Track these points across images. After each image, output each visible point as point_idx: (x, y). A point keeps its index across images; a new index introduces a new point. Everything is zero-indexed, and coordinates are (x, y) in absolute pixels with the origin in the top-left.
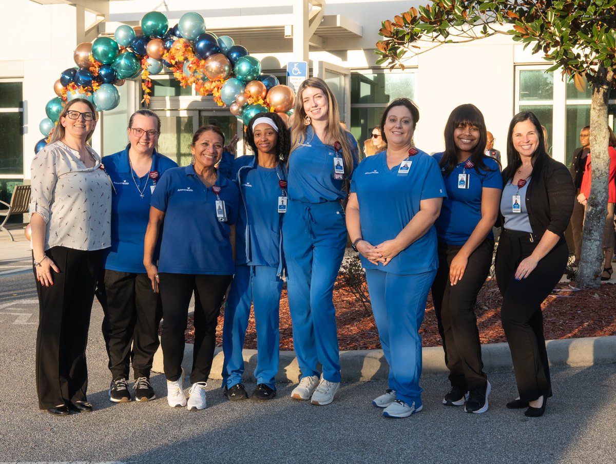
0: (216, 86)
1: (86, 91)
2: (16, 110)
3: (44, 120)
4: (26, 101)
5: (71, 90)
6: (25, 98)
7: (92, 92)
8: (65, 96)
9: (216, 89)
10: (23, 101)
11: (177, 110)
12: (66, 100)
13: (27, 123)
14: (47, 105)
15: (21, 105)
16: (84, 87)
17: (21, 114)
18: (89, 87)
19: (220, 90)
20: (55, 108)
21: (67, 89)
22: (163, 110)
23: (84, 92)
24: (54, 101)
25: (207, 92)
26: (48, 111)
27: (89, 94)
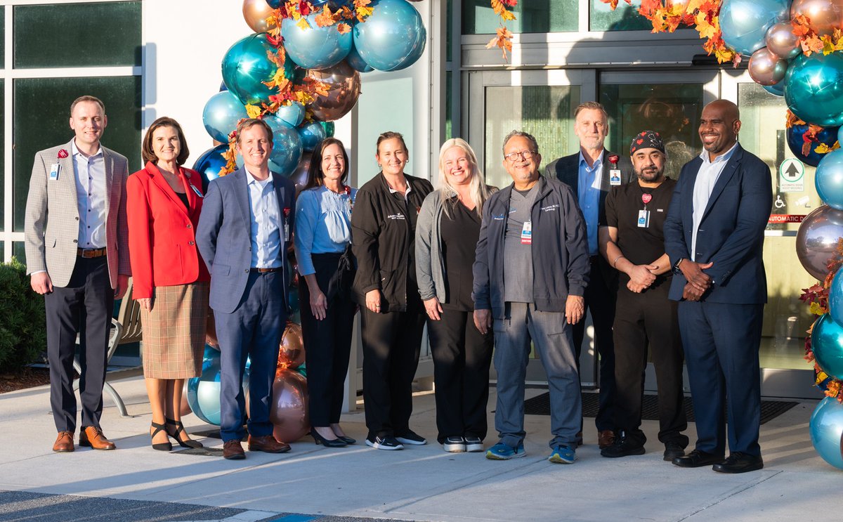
0: (702, 8)
1: (336, 19)
2: (127, 71)
3: (214, 100)
4: (153, 46)
5: (297, 15)
6: (149, 34)
7: (353, 22)
8: (275, 32)
9: (701, 16)
10: (144, 44)
11: (540, 69)
12: (281, 43)
13: (154, 101)
14: (227, 58)
15: (137, 56)
16: (333, 10)
17: (138, 80)
18: (347, 10)
19: (716, 19)
20: (247, 66)
21: (284, 13)
22: (503, 69)
23: (331, 22)
24: (246, 45)
25: (674, 22)
26: (229, 70)
27: (347, 28)
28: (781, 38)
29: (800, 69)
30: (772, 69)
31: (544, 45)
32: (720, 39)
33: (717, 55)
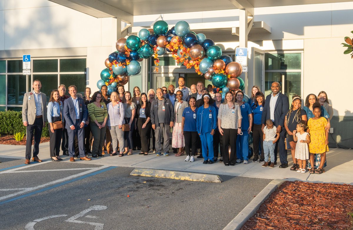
0: (196, 64)
1: (123, 65)
2: (83, 73)
3: (99, 81)
4: (88, 68)
5: (115, 64)
6: (88, 65)
7: (126, 65)
8: (111, 67)
9: (196, 65)
10: (87, 68)
11: (167, 73)
12: (112, 70)
13: (88, 79)
14: (101, 73)
15: (85, 70)
16: (122, 63)
17: (85, 75)
18: (124, 63)
19: (199, 66)
20: (105, 74)
21: (112, 64)
22: (160, 73)
23: (122, 66)
24: (105, 70)
25: (191, 66)
26: (102, 75)
27: (125, 67)
28: (211, 70)
29: (214, 76)
30: (209, 76)
31: (168, 68)
32: (199, 70)
33: (198, 73)
